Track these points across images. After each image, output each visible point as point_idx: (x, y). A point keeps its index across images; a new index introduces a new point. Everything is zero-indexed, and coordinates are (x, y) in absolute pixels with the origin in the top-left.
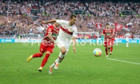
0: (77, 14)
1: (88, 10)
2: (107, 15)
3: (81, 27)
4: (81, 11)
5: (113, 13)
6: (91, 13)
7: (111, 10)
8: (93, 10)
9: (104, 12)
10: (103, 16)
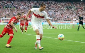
0: (6, 8)
1: (13, 5)
2: (24, 8)
3: (9, 15)
4: (9, 6)
5: (28, 7)
6: (15, 7)
7: (27, 5)
8: (16, 5)
9: (22, 7)
10: (22, 9)
